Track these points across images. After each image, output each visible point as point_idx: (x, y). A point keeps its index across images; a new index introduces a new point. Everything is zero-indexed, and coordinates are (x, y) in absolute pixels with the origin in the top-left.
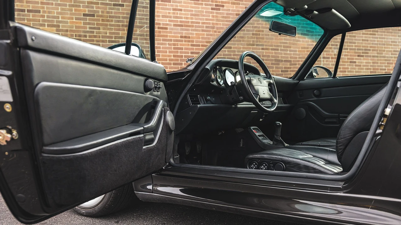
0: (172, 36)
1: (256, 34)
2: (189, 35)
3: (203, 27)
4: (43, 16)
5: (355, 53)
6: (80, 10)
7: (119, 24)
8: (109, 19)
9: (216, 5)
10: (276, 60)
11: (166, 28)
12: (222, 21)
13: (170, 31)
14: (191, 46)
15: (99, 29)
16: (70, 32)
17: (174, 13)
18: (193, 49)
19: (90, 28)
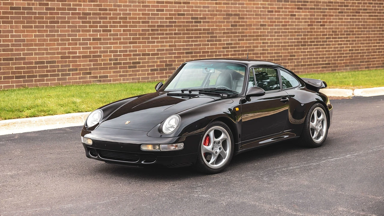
5: (296, 5)
10: (227, 15)
18: (158, 6)
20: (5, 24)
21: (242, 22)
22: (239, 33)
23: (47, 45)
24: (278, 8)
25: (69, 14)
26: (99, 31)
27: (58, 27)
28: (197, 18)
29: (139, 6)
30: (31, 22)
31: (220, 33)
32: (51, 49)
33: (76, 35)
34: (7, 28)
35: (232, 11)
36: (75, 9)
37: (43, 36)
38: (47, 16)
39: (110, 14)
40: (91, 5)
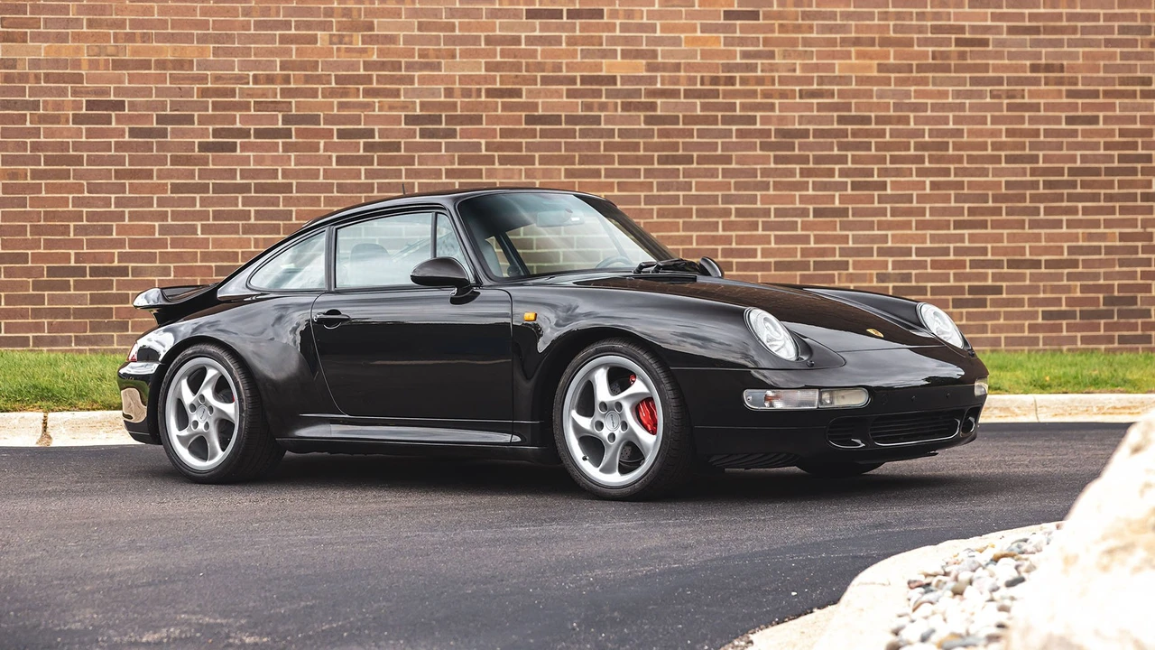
0: (1003, 65)
2: (1059, 62)
3: (1110, 30)
4: (611, 27)
6: (715, 2)
7: (833, 36)
8: (800, 22)
11: (985, 43)
13: (997, 52)
14: (1068, 97)
15: (771, 55)
16: (685, 71)
18: (1074, 107)
19: (745, 55)
20: (509, 166)
25: (728, 133)
27: (687, 174)
30: (596, 160)
33: (752, 200)
34: (516, 176)
36: (752, 120)
38: (649, 140)
39: (880, 134)
40: (809, 107)
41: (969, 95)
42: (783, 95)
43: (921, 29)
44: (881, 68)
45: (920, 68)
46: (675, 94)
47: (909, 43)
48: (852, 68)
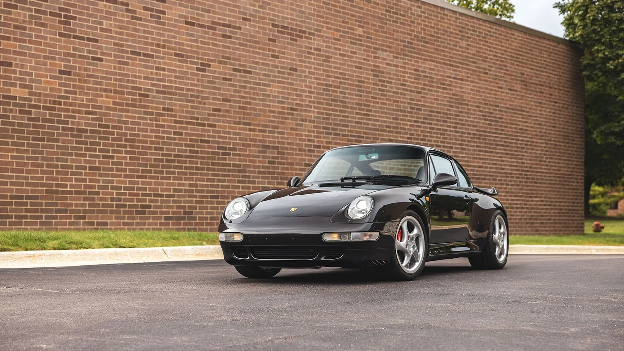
0: (154, 107)
1: (243, 108)
2: (172, 107)
3: (187, 95)
4: (15, 72)
6: (55, 65)
7: (97, 86)
8: (86, 78)
9: (202, 64)
10: (264, 146)
11: (147, 96)
12: (208, 87)
13: (152, 100)
14: (174, 123)
15: (75, 93)
16: (43, 97)
17: (157, 74)
18: (176, 127)
19: (66, 92)
21: (282, 158)
22: (278, 173)
23: (28, 172)
24: (327, 143)
25: (58, 129)
26: (98, 156)
27: (43, 146)
28: (225, 148)
29: (151, 125)
30: (7, 137)
31: (254, 172)
32: (32, 178)
33: (67, 161)
35: (270, 142)
36: (67, 123)
37: (22, 158)
38: (29, 129)
39: (113, 133)
40: (88, 119)
41: (143, 118)
42: (79, 112)
43: (127, 87)
44: (114, 103)
45: (127, 105)
46: (38, 107)
47: (123, 93)
48: (103, 102)
